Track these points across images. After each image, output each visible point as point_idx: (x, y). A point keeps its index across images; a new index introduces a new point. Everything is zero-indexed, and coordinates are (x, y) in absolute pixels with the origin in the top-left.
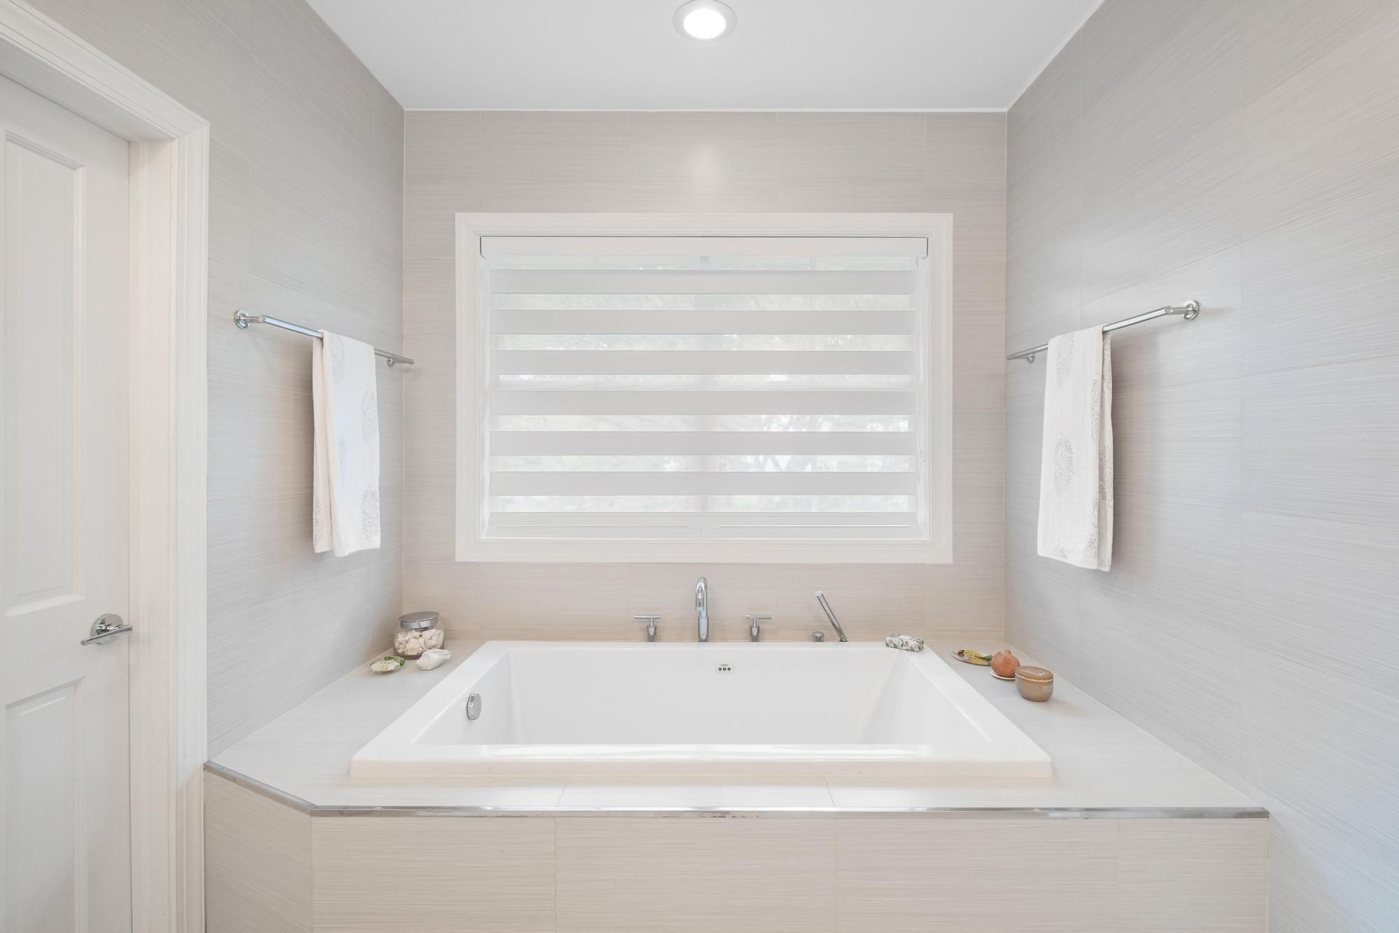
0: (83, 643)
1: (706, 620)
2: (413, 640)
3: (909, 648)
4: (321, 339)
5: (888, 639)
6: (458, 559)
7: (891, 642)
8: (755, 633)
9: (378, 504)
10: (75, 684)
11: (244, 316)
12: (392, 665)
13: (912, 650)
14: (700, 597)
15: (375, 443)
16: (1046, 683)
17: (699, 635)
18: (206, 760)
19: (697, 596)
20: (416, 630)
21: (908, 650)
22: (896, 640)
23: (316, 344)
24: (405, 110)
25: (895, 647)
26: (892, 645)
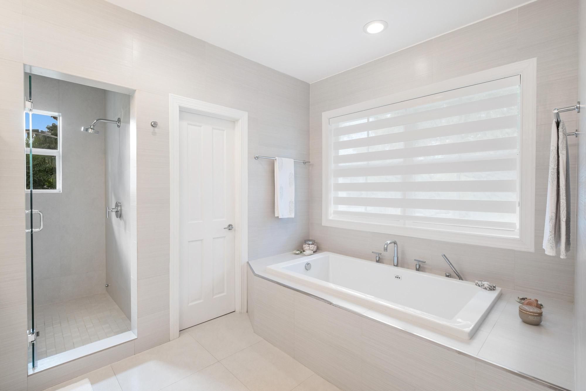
0: (225, 228)
1: (397, 258)
2: (306, 247)
3: (484, 287)
4: (276, 159)
5: (476, 281)
6: (323, 225)
7: (477, 283)
8: (418, 267)
9: (294, 205)
10: (225, 237)
11: (257, 156)
12: (298, 252)
13: (486, 289)
14: (385, 246)
15: (293, 187)
16: (531, 315)
17: (394, 264)
18: (248, 261)
19: (385, 245)
20: (308, 244)
21: (484, 288)
22: (480, 283)
23: (275, 161)
24: (310, 84)
25: (479, 286)
26: (478, 285)
